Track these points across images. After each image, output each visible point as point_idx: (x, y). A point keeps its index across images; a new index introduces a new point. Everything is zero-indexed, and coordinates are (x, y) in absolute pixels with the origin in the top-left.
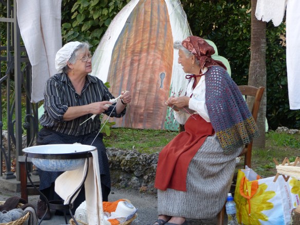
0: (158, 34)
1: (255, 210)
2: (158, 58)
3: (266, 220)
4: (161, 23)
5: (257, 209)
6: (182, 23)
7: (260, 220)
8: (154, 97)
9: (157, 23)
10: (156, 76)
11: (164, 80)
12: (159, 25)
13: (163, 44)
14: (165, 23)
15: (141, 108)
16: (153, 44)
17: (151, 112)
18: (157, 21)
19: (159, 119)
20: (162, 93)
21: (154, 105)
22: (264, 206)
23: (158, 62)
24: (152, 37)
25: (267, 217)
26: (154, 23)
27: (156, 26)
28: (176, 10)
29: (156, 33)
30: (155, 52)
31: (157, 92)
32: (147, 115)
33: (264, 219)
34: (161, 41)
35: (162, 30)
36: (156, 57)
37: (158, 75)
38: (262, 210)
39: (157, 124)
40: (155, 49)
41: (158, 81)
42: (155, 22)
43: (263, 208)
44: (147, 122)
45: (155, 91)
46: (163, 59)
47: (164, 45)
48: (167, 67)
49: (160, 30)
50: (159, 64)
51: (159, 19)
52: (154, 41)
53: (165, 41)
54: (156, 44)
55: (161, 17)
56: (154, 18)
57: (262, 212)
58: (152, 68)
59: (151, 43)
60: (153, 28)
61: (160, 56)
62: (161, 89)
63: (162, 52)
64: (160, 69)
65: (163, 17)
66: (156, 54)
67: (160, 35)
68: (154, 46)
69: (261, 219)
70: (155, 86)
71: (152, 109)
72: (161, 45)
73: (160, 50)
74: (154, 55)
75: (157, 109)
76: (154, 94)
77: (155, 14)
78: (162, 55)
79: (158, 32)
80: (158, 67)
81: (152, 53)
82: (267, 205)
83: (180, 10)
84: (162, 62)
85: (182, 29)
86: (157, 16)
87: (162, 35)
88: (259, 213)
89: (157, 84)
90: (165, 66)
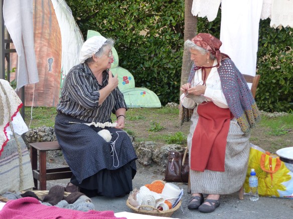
0: (43, 25)
1: (276, 182)
2: (45, 45)
3: (285, 190)
4: (45, 16)
5: (278, 181)
6: (68, 16)
7: (278, 190)
8: (43, 79)
9: (41, 15)
10: (44, 61)
11: (53, 64)
12: (43, 17)
13: (48, 33)
14: (49, 16)
15: (32, 88)
16: (39, 33)
17: (42, 92)
18: (41, 14)
19: (50, 97)
20: (51, 75)
21: (44, 86)
22: (284, 178)
23: (45, 49)
24: (37, 27)
25: (285, 187)
26: (38, 16)
27: (41, 18)
28: (60, 4)
29: (41, 25)
30: (41, 40)
31: (46, 75)
32: (38, 95)
33: (283, 189)
34: (47, 31)
35: (47, 22)
36: (42, 45)
37: (46, 60)
38: (282, 182)
39: (48, 102)
40: (41, 38)
41: (46, 65)
42: (40, 14)
43: (283, 180)
44: (39, 100)
45: (44, 74)
46: (50, 46)
47: (50, 35)
48: (55, 53)
49: (45, 21)
50: (46, 51)
51: (43, 12)
52: (40, 31)
53: (50, 31)
54: (41, 34)
55: (45, 11)
56: (39, 11)
57: (282, 183)
58: (40, 54)
59: (37, 32)
60: (38, 20)
61: (47, 44)
62: (50, 72)
63: (49, 41)
64: (48, 55)
65: (47, 10)
66: (43, 42)
67: (45, 26)
68: (39, 35)
69: (280, 189)
70: (43, 69)
71: (42, 89)
72: (47, 35)
73: (46, 39)
74: (41, 43)
75: (47, 90)
76: (43, 76)
77: (39, 8)
78: (49, 43)
79: (43, 23)
80: (46, 53)
81: (39, 41)
82: (287, 177)
83: (65, 5)
84: (49, 49)
85: (68, 21)
86: (41, 9)
87: (47, 26)
88: (279, 184)
89: (46, 68)
90: (53, 52)
